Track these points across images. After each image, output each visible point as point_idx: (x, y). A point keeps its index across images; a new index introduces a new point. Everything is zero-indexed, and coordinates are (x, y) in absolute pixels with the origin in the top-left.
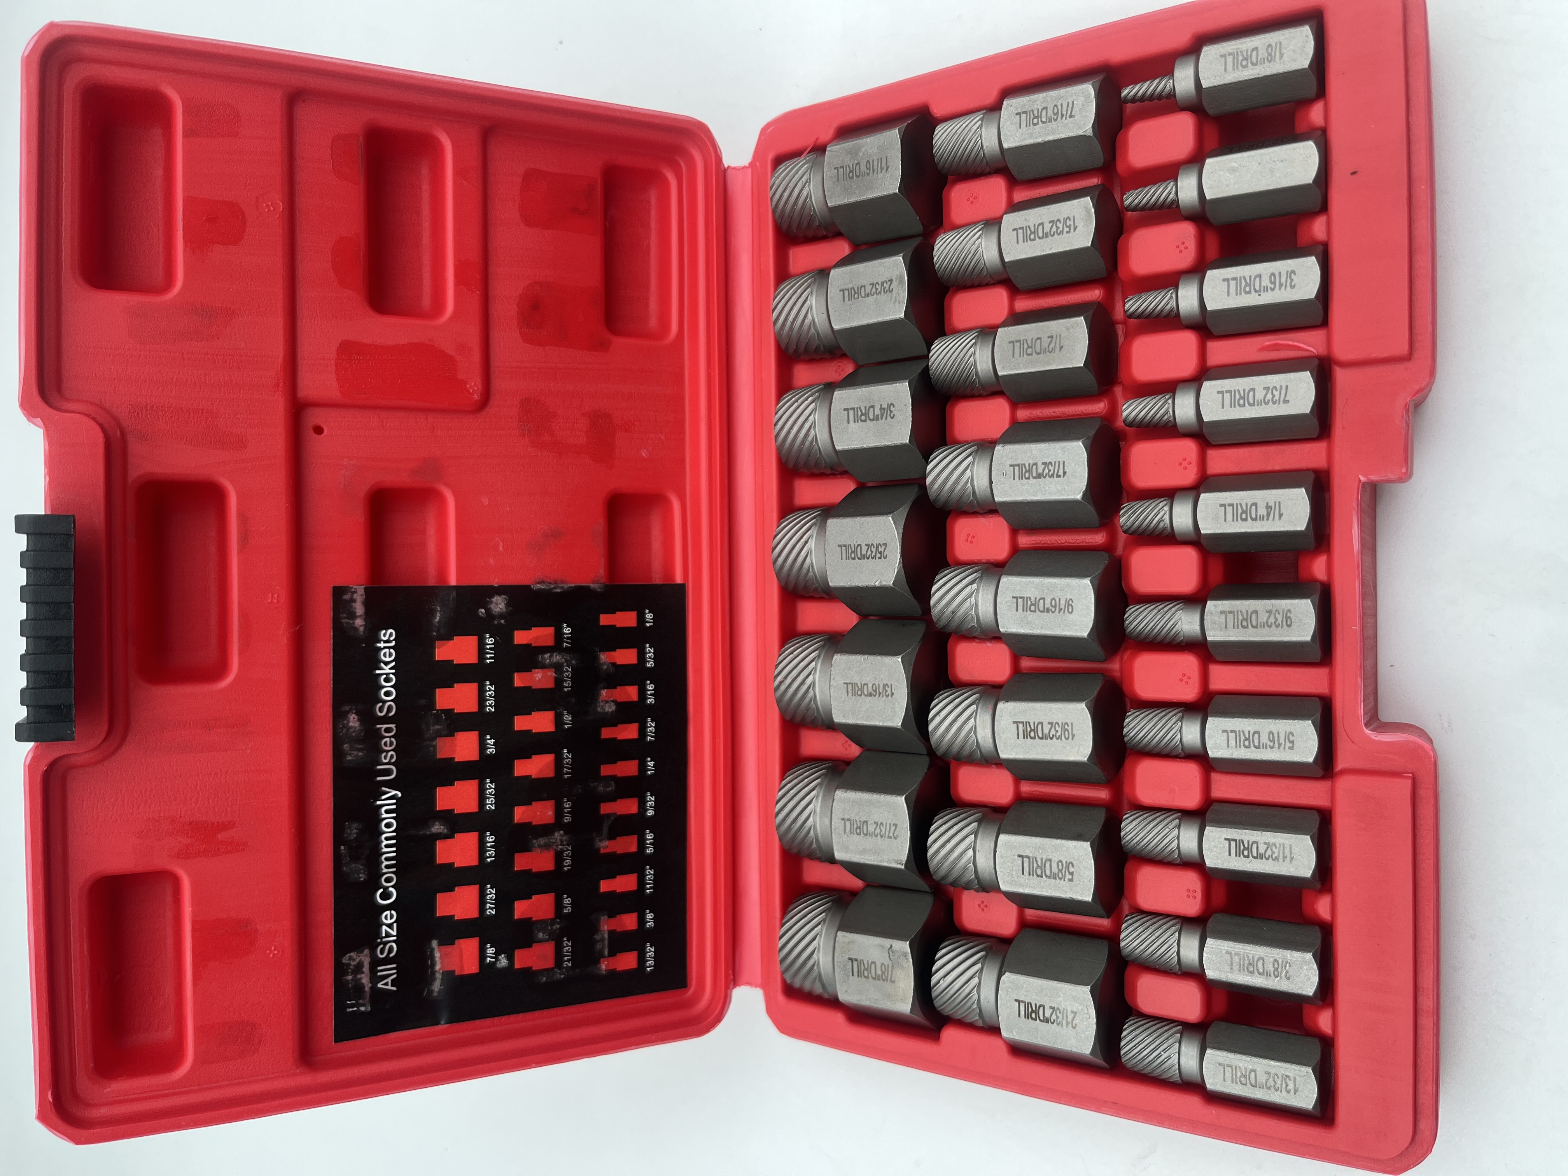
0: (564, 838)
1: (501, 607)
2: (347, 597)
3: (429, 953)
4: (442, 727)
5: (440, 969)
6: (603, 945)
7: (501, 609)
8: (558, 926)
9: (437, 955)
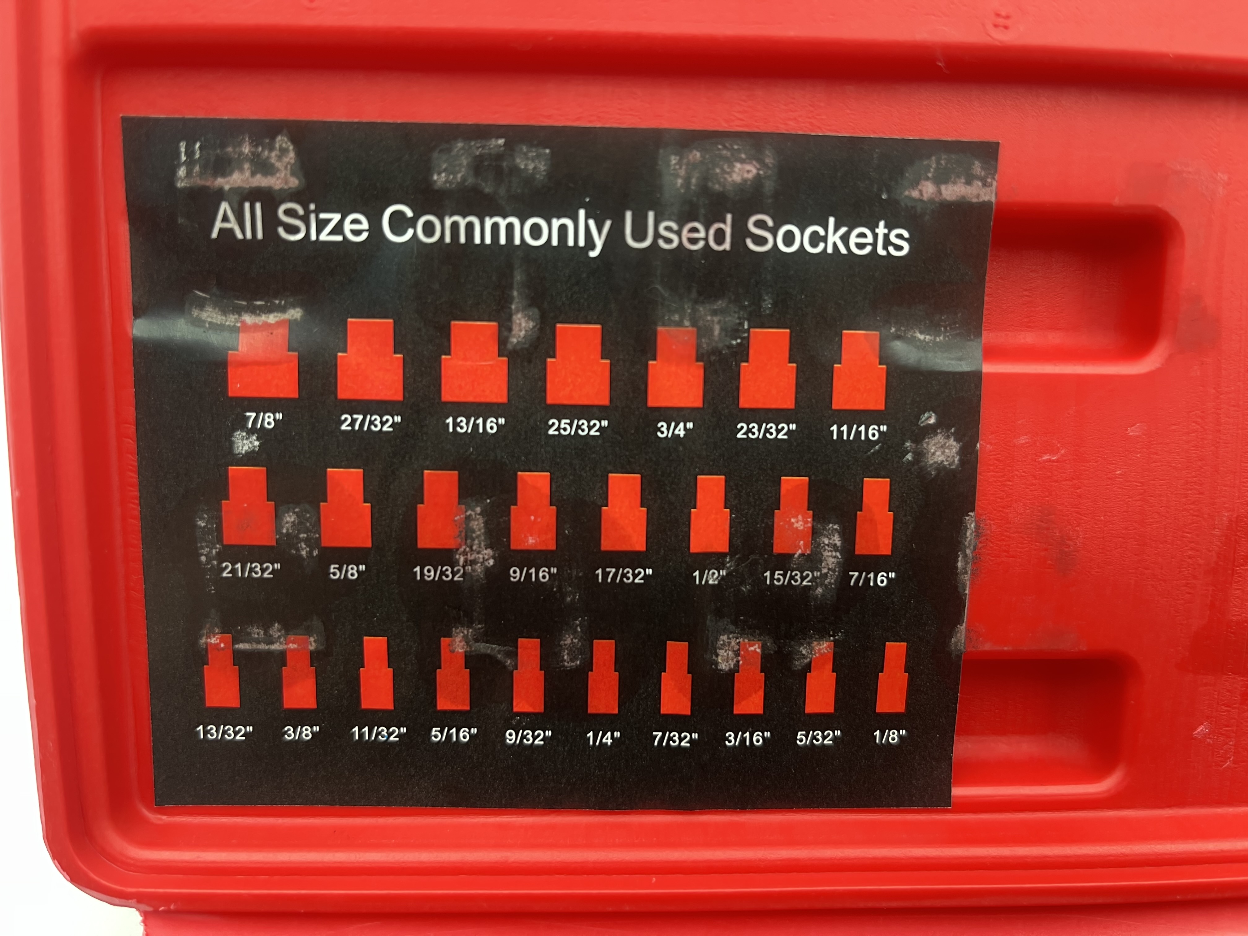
0: (478, 568)
1: (938, 453)
2: (977, 168)
3: (277, 302)
4: (716, 339)
5: (243, 323)
6: (258, 642)
7: (934, 454)
8: (304, 553)
9: (272, 318)
